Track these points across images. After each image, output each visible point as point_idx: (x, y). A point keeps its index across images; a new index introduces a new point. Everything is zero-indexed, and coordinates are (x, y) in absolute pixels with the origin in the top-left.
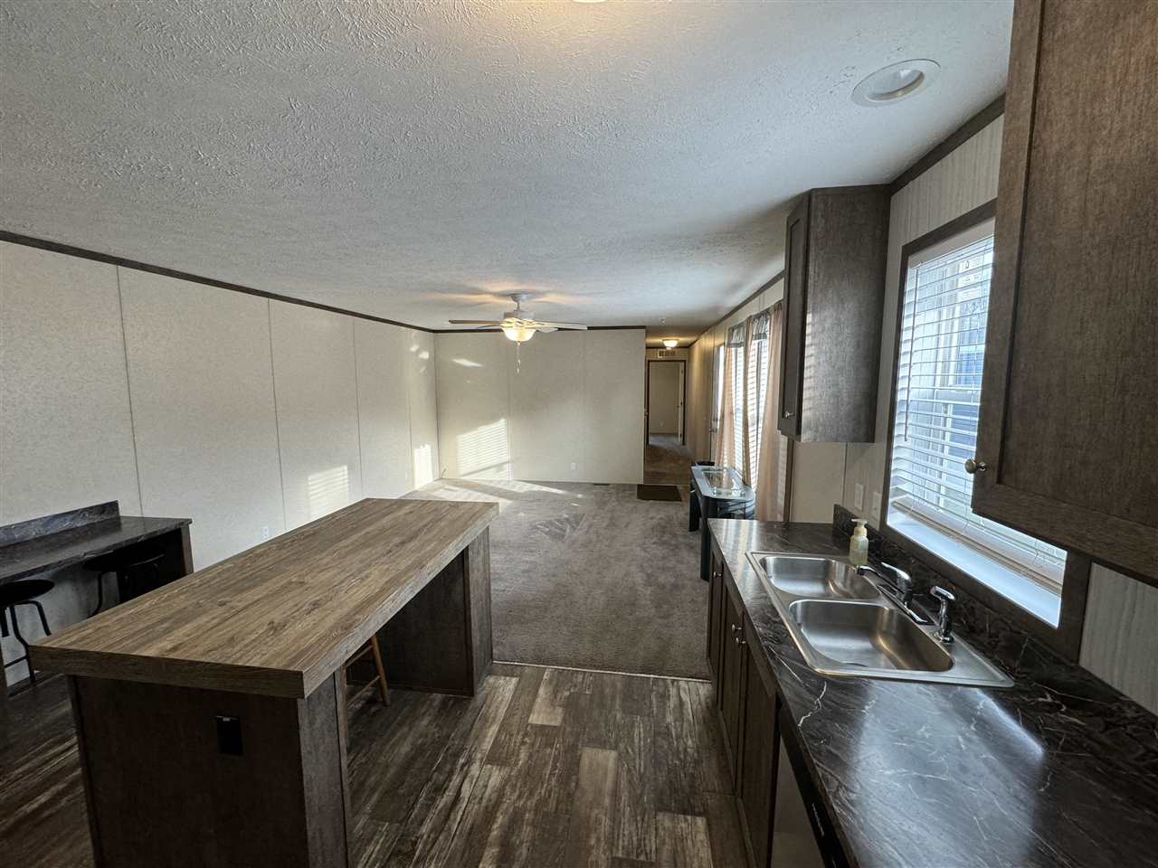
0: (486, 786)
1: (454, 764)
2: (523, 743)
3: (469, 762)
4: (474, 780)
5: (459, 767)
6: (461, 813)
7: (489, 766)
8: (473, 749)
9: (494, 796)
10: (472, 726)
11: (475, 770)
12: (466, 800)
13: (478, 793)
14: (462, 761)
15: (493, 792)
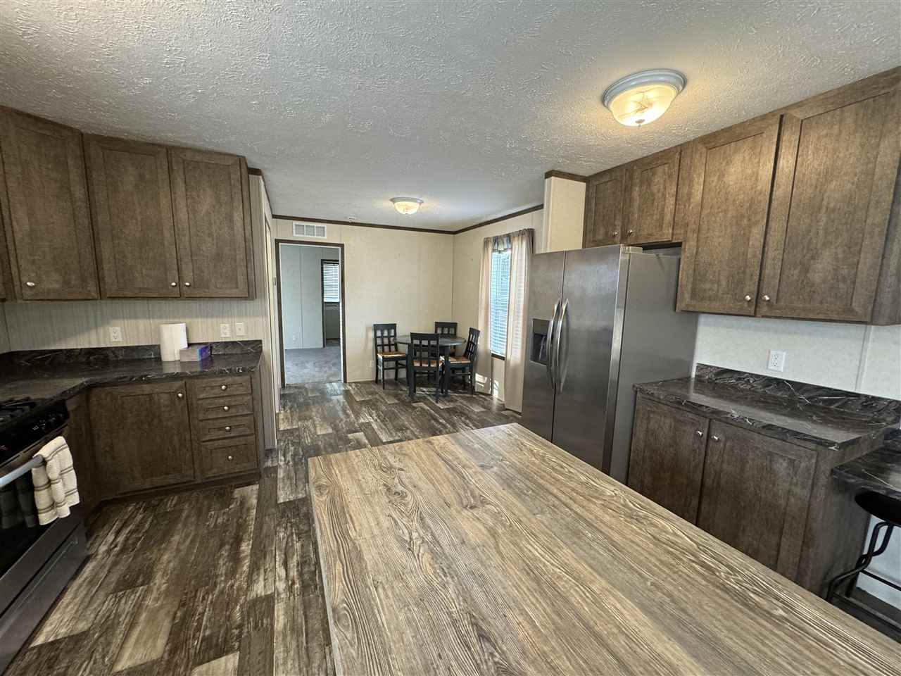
0: (265, 580)
1: (303, 581)
2: (240, 627)
3: (290, 588)
4: (277, 578)
5: (297, 581)
6: (278, 560)
7: (269, 593)
8: (292, 598)
9: (255, 577)
10: (306, 617)
11: (281, 586)
12: (277, 567)
13: (270, 574)
14: (297, 586)
15: (258, 579)
